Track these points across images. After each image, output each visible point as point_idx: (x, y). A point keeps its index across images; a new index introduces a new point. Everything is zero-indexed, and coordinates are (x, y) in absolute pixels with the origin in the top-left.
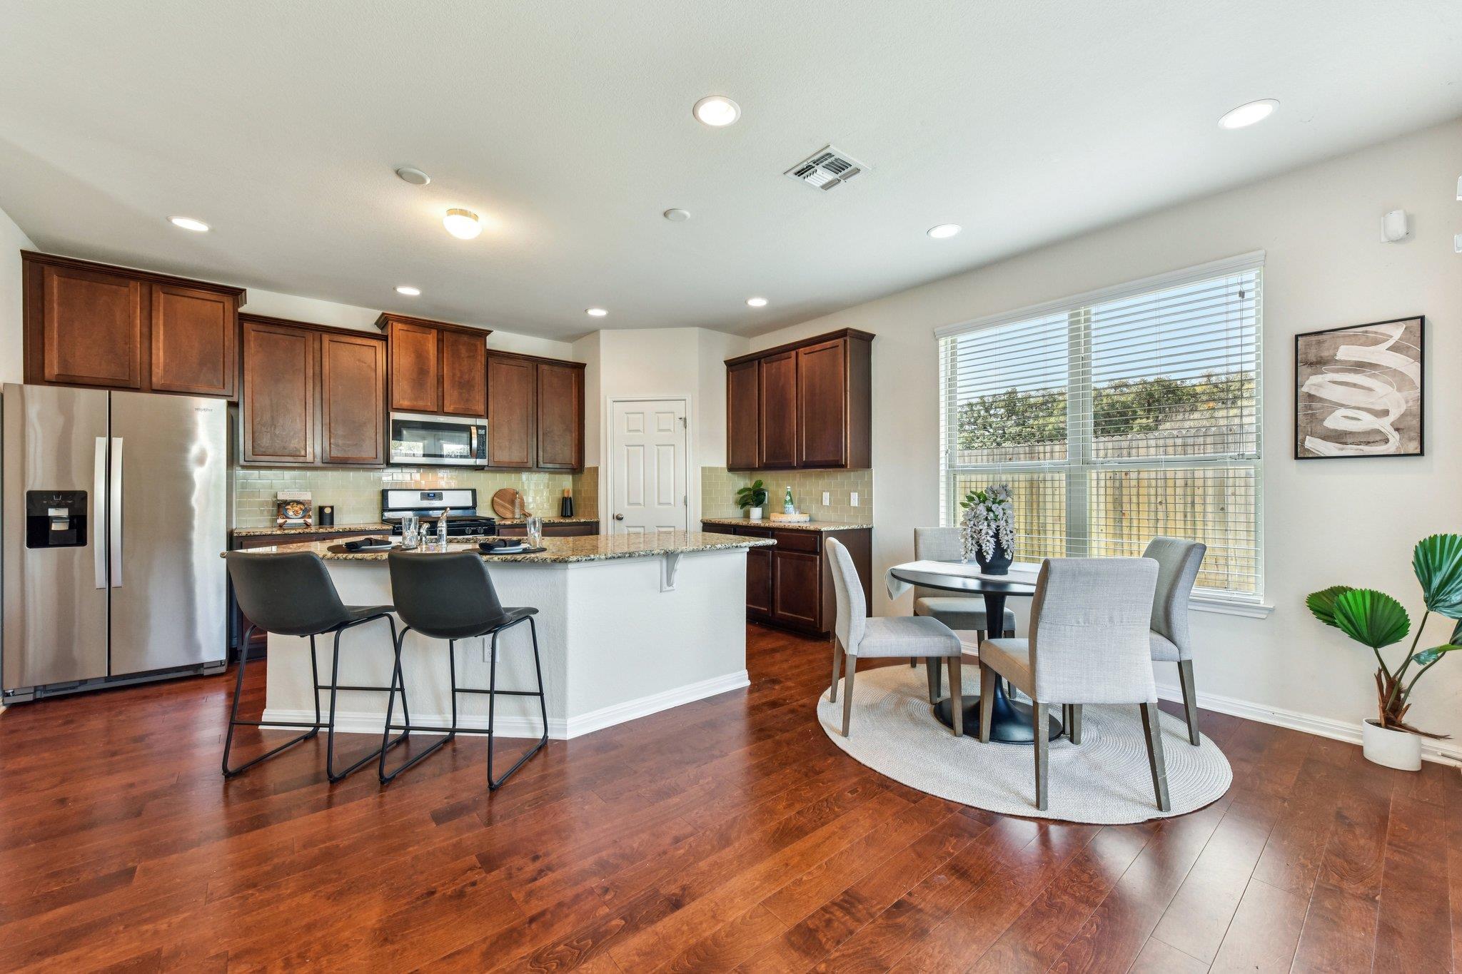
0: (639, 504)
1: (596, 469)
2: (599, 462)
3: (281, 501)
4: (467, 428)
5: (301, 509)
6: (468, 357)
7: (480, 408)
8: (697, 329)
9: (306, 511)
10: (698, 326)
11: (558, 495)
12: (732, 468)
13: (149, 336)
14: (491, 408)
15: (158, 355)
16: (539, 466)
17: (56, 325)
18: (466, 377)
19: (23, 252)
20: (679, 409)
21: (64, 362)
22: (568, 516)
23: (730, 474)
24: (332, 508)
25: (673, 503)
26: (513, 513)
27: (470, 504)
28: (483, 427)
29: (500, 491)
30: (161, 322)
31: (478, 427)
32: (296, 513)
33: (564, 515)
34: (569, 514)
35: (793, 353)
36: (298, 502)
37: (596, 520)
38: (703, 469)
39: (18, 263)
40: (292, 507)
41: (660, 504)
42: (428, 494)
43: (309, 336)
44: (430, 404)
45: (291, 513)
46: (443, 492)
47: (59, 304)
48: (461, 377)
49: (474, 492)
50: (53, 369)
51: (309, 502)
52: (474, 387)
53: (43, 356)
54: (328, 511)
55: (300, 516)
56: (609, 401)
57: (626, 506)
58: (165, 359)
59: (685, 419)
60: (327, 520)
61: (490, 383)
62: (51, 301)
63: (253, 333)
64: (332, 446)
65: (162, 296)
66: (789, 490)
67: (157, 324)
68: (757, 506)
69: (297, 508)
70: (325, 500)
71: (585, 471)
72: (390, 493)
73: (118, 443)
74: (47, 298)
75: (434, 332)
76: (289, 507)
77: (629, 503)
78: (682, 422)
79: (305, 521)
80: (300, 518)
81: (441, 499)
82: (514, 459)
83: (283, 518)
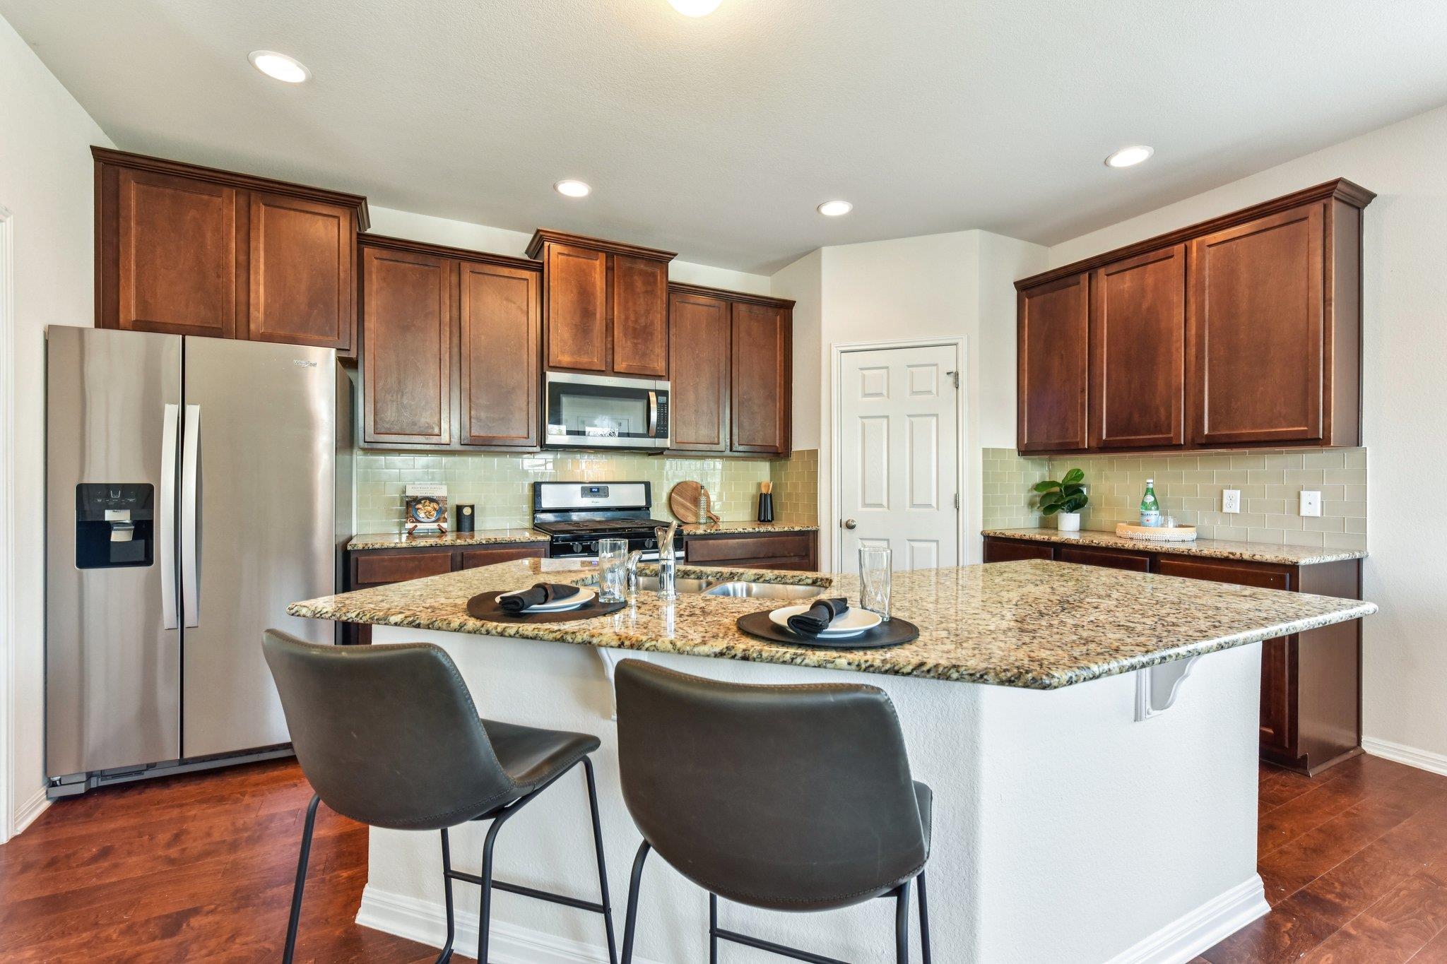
0: (881, 505)
1: (814, 454)
2: (819, 444)
3: (410, 497)
4: (642, 395)
5: (435, 509)
6: (646, 292)
7: (660, 366)
8: (976, 234)
9: (440, 511)
10: (980, 227)
11: (752, 490)
12: (1026, 450)
13: (246, 267)
14: (673, 365)
15: (257, 292)
16: (734, 449)
17: (133, 251)
18: (642, 321)
19: (96, 151)
20: (946, 359)
21: (143, 304)
22: (769, 521)
23: (1021, 460)
24: (472, 507)
25: (934, 504)
26: (697, 515)
27: (643, 503)
28: (665, 393)
29: (680, 484)
30: (262, 246)
31: (660, 393)
32: (428, 514)
33: (759, 520)
34: (769, 518)
35: (1179, 248)
36: (431, 500)
37: (814, 529)
38: (985, 451)
39: (88, 165)
40: (424, 506)
41: (913, 505)
42: (591, 489)
43: (447, 264)
44: (597, 361)
45: (422, 515)
46: (609, 485)
47: (138, 223)
48: (636, 321)
49: (647, 485)
50: (130, 310)
51: (444, 500)
52: (652, 334)
53: (118, 296)
54: (467, 511)
55: (433, 519)
56: (835, 352)
57: (860, 509)
58: (266, 299)
59: (957, 374)
60: (466, 524)
61: (672, 331)
62: (128, 219)
63: (376, 262)
64: (472, 420)
65: (263, 208)
66: (1151, 486)
67: (257, 249)
68: (1071, 510)
69: (430, 507)
70: (463, 497)
71: (793, 457)
72: (543, 486)
73: (193, 412)
74: (123, 213)
75: (602, 256)
76: (420, 506)
77: (865, 505)
78: (951, 379)
79: (439, 525)
80: (434, 522)
81: (606, 495)
82: (701, 439)
83: (413, 522)
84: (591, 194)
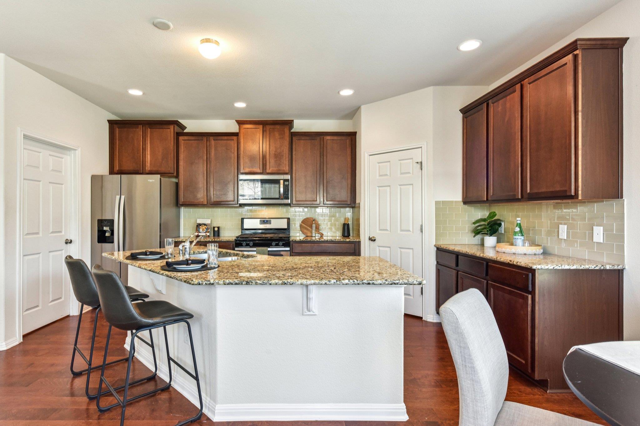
0: (387, 230)
1: (360, 205)
2: (361, 200)
3: (198, 223)
4: (277, 182)
5: (206, 228)
6: (280, 138)
7: (286, 169)
9: (207, 229)
12: (467, 201)
13: (144, 149)
14: (294, 168)
15: (148, 157)
16: (324, 203)
17: (117, 149)
18: (280, 150)
19: (108, 121)
20: (417, 155)
21: (120, 165)
22: (346, 236)
23: (466, 207)
24: (218, 228)
25: (411, 230)
26: (312, 233)
27: (286, 227)
28: (287, 180)
29: (305, 219)
30: (149, 142)
31: (285, 180)
32: (203, 230)
33: (344, 235)
36: (205, 225)
37: (358, 240)
38: (437, 203)
39: (107, 125)
40: (202, 227)
41: (402, 230)
42: (264, 221)
43: (205, 139)
44: (259, 168)
45: (201, 230)
46: (271, 219)
47: (118, 140)
48: (276, 151)
49: (289, 219)
50: (117, 168)
51: (209, 225)
52: (283, 156)
53: (114, 163)
54: (216, 229)
55: (205, 232)
56: (366, 155)
57: (378, 231)
58: (150, 159)
59: (421, 163)
60: (216, 234)
61: (294, 153)
62: (116, 140)
63: (183, 141)
64: (214, 195)
65: (149, 129)
66: (519, 222)
67: (148, 143)
68: (491, 235)
69: (204, 227)
70: (215, 224)
71: (356, 206)
72: (245, 220)
73: (123, 197)
74: (115, 138)
75: (261, 127)
76: (201, 227)
77: (380, 230)
78: (419, 166)
79: (206, 234)
80: (205, 233)
81: (270, 224)
82: (308, 199)
83: (198, 233)
84: (247, 106)
